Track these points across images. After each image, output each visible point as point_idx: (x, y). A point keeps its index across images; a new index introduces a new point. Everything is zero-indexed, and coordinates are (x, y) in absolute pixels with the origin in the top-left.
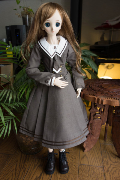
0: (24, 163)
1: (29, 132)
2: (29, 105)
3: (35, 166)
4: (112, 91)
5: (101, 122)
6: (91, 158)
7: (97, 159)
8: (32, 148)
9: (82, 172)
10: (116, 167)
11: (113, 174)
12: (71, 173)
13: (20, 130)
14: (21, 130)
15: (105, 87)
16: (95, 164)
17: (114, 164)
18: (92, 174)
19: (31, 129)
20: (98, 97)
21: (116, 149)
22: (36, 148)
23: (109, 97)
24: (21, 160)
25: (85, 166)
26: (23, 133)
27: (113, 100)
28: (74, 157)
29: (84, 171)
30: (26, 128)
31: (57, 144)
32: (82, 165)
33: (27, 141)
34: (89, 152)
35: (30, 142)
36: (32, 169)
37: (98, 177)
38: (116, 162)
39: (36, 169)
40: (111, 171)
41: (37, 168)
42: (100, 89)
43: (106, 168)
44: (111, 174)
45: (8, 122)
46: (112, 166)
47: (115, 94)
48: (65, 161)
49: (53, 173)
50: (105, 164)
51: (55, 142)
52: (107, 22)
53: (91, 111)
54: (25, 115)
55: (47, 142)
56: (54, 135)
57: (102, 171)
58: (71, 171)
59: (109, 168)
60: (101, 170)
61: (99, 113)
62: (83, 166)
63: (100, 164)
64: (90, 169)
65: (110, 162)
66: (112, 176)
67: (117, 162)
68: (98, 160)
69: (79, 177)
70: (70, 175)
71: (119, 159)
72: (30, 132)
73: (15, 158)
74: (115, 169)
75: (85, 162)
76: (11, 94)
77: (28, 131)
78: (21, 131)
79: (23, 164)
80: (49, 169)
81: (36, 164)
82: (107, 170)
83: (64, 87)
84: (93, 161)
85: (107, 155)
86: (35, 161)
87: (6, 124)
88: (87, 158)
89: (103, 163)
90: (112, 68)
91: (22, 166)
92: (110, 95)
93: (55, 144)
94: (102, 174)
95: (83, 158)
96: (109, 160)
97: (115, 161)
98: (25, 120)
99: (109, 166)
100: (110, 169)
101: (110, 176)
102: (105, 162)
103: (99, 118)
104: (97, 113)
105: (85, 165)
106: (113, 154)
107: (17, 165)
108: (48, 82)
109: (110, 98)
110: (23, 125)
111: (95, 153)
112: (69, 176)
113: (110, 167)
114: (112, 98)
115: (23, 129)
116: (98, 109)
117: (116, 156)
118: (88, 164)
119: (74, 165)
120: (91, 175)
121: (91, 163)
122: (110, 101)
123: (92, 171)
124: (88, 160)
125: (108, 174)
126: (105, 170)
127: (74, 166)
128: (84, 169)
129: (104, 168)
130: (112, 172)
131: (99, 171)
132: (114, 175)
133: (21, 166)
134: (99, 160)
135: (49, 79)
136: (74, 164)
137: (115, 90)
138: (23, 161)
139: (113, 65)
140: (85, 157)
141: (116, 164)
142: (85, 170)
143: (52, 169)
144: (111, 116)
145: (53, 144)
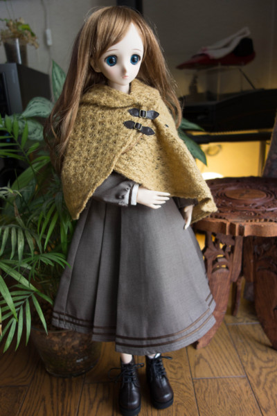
0: (63, 401)
1: (77, 322)
2: (74, 257)
3: (91, 404)
4: (253, 205)
5: (229, 277)
6: (216, 361)
7: (228, 361)
8: (78, 361)
9: (204, 397)
10: (272, 372)
11: (271, 388)
12: (181, 404)
13: (54, 319)
14: (58, 321)
15: (233, 197)
16: (228, 373)
17: (266, 365)
18: (228, 397)
19: (82, 313)
20: (231, 220)
21: (266, 332)
22: (86, 358)
23: (252, 217)
24: (52, 394)
25: (208, 381)
26: (63, 327)
27: (265, 224)
28: (177, 366)
29: (207, 394)
30: (70, 313)
31: (154, 342)
32: (199, 380)
33: (64, 346)
34: (207, 348)
35: (73, 347)
36: (86, 412)
37: (241, 400)
38: (269, 361)
39: (95, 409)
40: (265, 383)
41: (98, 408)
42: (224, 201)
43: (252, 377)
44: (267, 389)
45: (22, 307)
46: (265, 371)
47: (261, 210)
48: (162, 378)
49: (139, 410)
50: (249, 370)
51: (150, 338)
52: (205, 52)
53: (206, 253)
54: (65, 282)
55: (128, 342)
56: (145, 323)
57: (246, 385)
58: (178, 399)
59: (259, 376)
60: (243, 383)
61: (222, 256)
62: (204, 382)
63: (238, 370)
64: (221, 387)
65: (257, 363)
66: (269, 393)
67: (272, 361)
68: (231, 362)
69: (200, 409)
70: (179, 408)
71: (273, 352)
72: (81, 322)
73: (37, 393)
74: (271, 376)
75: (203, 372)
76: (19, 236)
77: (74, 321)
78: (56, 323)
79: (60, 405)
80: (129, 404)
81: (92, 396)
82: (256, 381)
83: (160, 206)
84: (221, 366)
85: (248, 349)
86: (89, 391)
87: (18, 312)
88: (206, 361)
89: (244, 368)
90: (217, 153)
91: (60, 409)
92: (253, 214)
93: (149, 344)
94: (247, 392)
95: (197, 363)
96: (255, 359)
97: (268, 358)
98: (66, 294)
99: (257, 371)
100: (262, 378)
101: (266, 393)
102: (247, 363)
103: (223, 268)
104: (220, 258)
105: (207, 379)
106: (260, 343)
107: (45, 410)
108: (123, 197)
109: (256, 221)
110: (62, 308)
111: (220, 346)
112: (177, 410)
113: (261, 374)
114: (260, 220)
115: (62, 317)
116: (221, 246)
117: (267, 346)
118: (212, 376)
119: (183, 384)
120: (226, 399)
121: (217, 371)
122: (260, 227)
123: (224, 390)
124: (210, 366)
125: (262, 391)
126: (252, 382)
127: (182, 386)
128: (206, 389)
129: (250, 378)
130: (268, 384)
131: (240, 388)
132: (273, 390)
133: (58, 410)
134: (234, 362)
135: (125, 190)
136: (182, 381)
137: (258, 201)
138: (58, 395)
139: (220, 146)
140: (201, 361)
141: (271, 364)
142: (208, 390)
143: (136, 402)
144: (250, 260)
145: (145, 343)
